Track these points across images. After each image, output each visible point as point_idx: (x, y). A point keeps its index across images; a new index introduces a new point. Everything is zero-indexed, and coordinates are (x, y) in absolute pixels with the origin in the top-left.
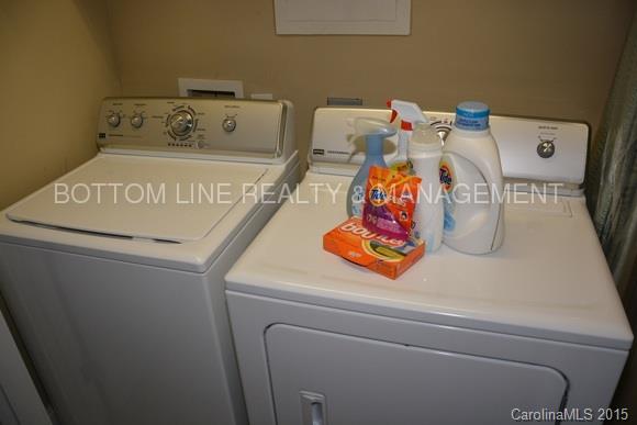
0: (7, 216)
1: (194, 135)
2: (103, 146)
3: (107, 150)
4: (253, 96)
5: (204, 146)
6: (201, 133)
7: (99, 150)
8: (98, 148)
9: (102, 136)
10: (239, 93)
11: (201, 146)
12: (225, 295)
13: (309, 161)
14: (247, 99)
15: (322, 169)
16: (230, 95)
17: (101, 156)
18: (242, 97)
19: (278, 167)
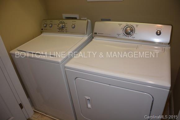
0: (17, 49)
1: (64, 29)
2: (43, 32)
3: (44, 33)
4: (82, 19)
5: (67, 32)
6: (66, 28)
7: (42, 33)
8: (41, 33)
9: (42, 29)
10: (78, 18)
11: (66, 32)
12: (65, 70)
13: (93, 36)
14: (80, 19)
15: (97, 38)
16: (76, 18)
17: (42, 35)
18: (79, 19)
19: (86, 38)
